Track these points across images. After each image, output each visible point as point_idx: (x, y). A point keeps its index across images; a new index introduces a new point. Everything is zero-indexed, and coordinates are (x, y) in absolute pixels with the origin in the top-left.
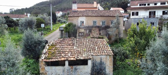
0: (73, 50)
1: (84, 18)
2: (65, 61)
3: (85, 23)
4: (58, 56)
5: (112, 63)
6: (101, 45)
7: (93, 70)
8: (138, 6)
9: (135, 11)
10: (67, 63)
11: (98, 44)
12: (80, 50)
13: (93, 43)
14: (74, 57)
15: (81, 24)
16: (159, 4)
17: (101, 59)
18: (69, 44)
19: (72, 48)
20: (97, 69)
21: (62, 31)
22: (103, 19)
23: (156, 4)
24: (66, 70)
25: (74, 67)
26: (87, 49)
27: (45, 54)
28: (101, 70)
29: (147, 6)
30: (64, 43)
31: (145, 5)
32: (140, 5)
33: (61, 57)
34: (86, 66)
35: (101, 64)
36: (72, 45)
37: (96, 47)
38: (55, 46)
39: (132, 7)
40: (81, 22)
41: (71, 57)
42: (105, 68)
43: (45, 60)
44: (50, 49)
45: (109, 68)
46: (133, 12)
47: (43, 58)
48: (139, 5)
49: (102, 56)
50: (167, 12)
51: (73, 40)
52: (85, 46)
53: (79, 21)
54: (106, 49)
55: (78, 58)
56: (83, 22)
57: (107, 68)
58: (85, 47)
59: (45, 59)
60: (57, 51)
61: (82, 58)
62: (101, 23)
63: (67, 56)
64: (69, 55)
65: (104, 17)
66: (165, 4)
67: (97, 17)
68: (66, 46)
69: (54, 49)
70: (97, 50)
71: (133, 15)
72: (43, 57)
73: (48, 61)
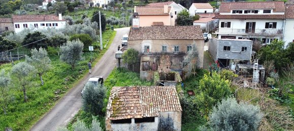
0: (138, 105)
1: (150, 41)
2: (131, 119)
3: (150, 48)
4: (124, 113)
5: (180, 118)
6: (169, 97)
7: (160, 126)
8: (231, 13)
9: (226, 21)
10: (133, 121)
11: (167, 95)
12: (146, 105)
13: (161, 94)
14: (141, 115)
15: (145, 50)
16: (261, 13)
17: (169, 115)
18: (134, 96)
19: (137, 102)
20: (165, 125)
21: (119, 59)
22: (176, 43)
23: (256, 12)
24: (132, 128)
25: (140, 124)
26: (154, 103)
27: (109, 110)
28: (168, 125)
29: (243, 13)
30: (128, 94)
31: (241, 12)
32: (234, 12)
33: (127, 114)
34: (153, 123)
35: (169, 120)
36: (137, 97)
37: (164, 101)
38: (119, 99)
39: (221, 14)
40: (145, 46)
41: (137, 113)
42: (173, 124)
43: (111, 119)
44: (114, 104)
45: (177, 124)
46: (223, 21)
47: (109, 117)
48: (232, 11)
49: (170, 112)
50: (272, 24)
51: (138, 90)
52: (151, 98)
53: (143, 47)
54: (175, 103)
55: (145, 116)
56: (148, 47)
57: (175, 123)
58: (152, 101)
59: (110, 117)
60: (121, 106)
61: (148, 116)
62: (173, 49)
63: (133, 114)
64: (135, 112)
65: (178, 41)
66: (269, 11)
67: (167, 41)
68: (131, 100)
69: (118, 103)
70: (164, 103)
71: (222, 26)
72: (109, 114)
73: (114, 119)
